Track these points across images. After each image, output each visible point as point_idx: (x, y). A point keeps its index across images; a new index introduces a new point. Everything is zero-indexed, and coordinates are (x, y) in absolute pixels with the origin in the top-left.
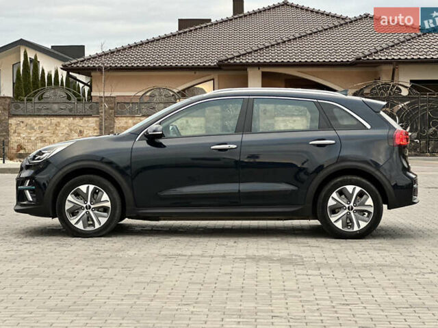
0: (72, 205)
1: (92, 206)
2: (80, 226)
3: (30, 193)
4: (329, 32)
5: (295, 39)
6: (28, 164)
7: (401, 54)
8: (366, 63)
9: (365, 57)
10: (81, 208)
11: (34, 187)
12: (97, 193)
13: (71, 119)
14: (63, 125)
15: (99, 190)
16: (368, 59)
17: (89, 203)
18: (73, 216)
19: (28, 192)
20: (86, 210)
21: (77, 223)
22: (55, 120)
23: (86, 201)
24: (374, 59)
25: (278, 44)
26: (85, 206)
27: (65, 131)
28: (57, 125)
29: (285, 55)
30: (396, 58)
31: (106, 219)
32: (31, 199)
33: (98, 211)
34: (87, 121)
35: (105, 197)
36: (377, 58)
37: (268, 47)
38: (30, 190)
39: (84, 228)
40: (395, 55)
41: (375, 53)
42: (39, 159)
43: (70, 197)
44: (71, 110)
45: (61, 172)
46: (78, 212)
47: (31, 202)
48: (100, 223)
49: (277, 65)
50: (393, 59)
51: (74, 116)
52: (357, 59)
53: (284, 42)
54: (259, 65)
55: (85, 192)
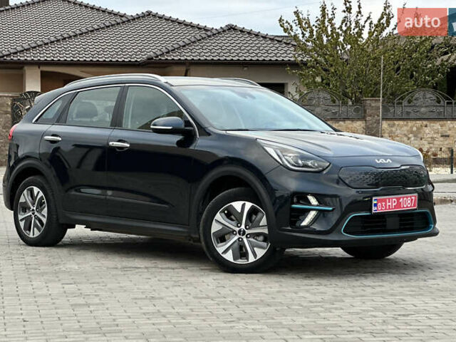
4: (112, 29)
5: (76, 36)
7: (193, 55)
8: (158, 63)
9: (157, 57)
16: (160, 59)
24: (167, 59)
25: (58, 41)
29: (67, 53)
30: (189, 58)
36: (169, 58)
37: (47, 44)
40: (187, 55)
41: (166, 53)
49: (59, 63)
50: (186, 59)
52: (149, 59)
53: (65, 39)
54: (39, 64)
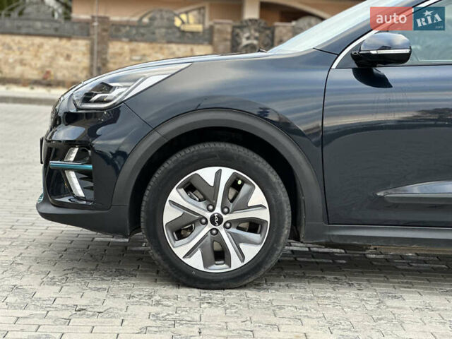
0: (179, 213)
1: (226, 218)
2: (196, 262)
3: (80, 179)
6: (73, 110)
10: (201, 220)
11: (90, 167)
12: (238, 188)
13: (56, 41)
14: (46, 47)
15: (244, 181)
17: (218, 210)
18: (180, 237)
19: (73, 177)
20: (210, 226)
21: (189, 254)
22: (38, 40)
23: (211, 204)
26: (208, 215)
27: (49, 54)
28: (41, 46)
31: (257, 249)
32: (81, 193)
33: (238, 228)
34: (76, 44)
35: (258, 197)
38: (78, 171)
39: (205, 266)
42: (100, 101)
43: (176, 195)
44: (56, 29)
45: (156, 136)
46: (191, 230)
47: (79, 198)
48: (242, 256)
51: (61, 37)
55: (211, 182)
